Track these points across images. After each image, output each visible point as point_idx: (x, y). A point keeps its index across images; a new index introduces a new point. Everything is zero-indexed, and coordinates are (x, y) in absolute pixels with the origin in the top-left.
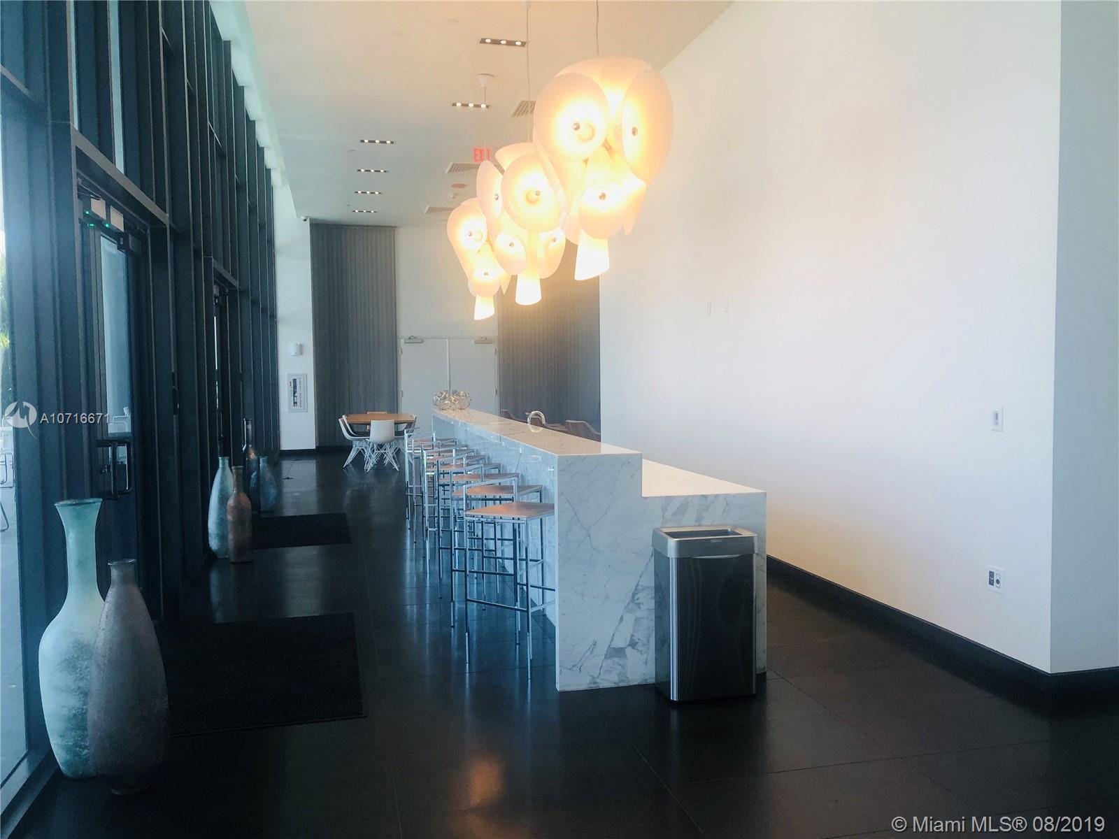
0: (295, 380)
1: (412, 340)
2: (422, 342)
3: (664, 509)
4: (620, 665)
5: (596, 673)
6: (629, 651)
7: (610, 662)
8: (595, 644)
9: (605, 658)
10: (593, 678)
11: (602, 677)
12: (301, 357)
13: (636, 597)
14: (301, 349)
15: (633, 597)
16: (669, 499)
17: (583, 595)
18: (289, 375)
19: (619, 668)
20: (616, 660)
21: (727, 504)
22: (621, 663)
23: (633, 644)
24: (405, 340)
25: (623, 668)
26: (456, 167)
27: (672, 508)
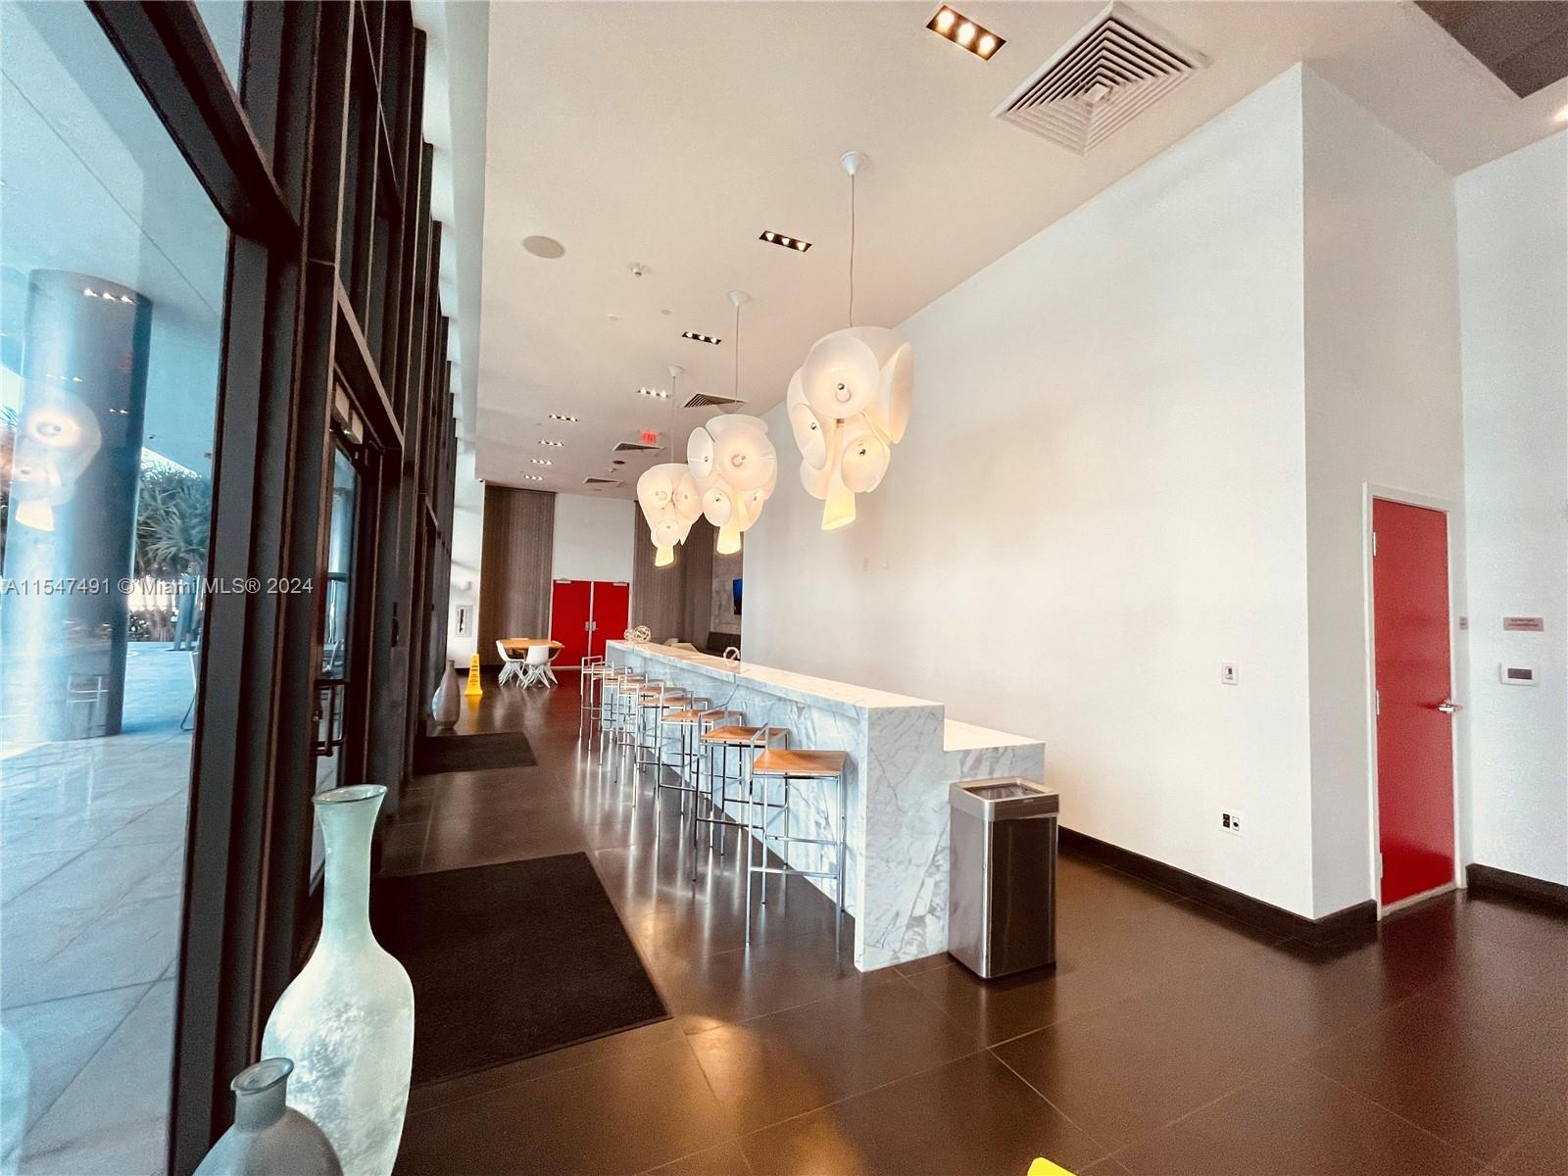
0: (462, 611)
3: (962, 763)
4: (919, 934)
5: (897, 948)
6: (929, 918)
7: (911, 932)
8: (897, 915)
9: (906, 929)
10: (895, 953)
11: (903, 951)
12: (470, 591)
13: (936, 859)
14: (470, 586)
15: (933, 859)
16: (967, 753)
18: (457, 606)
19: (919, 938)
20: (916, 929)
21: (1014, 756)
22: (921, 932)
23: (932, 911)
25: (922, 938)
26: (623, 447)
27: (970, 762)
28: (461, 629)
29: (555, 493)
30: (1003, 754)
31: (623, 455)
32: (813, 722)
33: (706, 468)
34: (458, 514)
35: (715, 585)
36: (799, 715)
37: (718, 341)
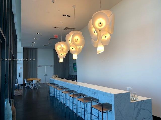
0: (20, 73)
1: (40, 66)
12: (21, 69)
26: (51, 39)
27: (136, 104)
28: (20, 77)
29: (37, 49)
30: (143, 102)
31: (51, 41)
32: (98, 96)
33: (70, 42)
34: (18, 54)
35: (70, 65)
36: (95, 94)
37: (70, 16)
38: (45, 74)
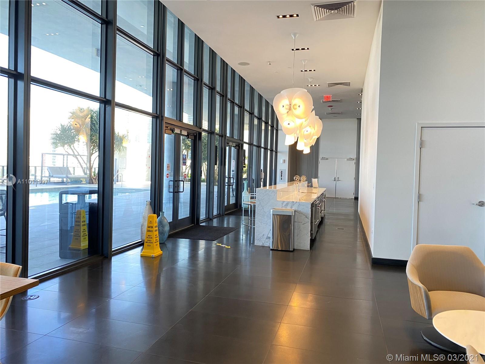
0: (282, 171)
1: (323, 158)
2: (327, 159)
3: (282, 204)
5: (264, 242)
7: (267, 240)
8: (264, 235)
9: (266, 239)
10: (263, 243)
11: (265, 243)
12: (284, 164)
14: (284, 161)
16: (284, 202)
17: (261, 223)
18: (280, 170)
19: (269, 242)
20: (269, 240)
21: (299, 204)
24: (321, 158)
38: (335, 178)
